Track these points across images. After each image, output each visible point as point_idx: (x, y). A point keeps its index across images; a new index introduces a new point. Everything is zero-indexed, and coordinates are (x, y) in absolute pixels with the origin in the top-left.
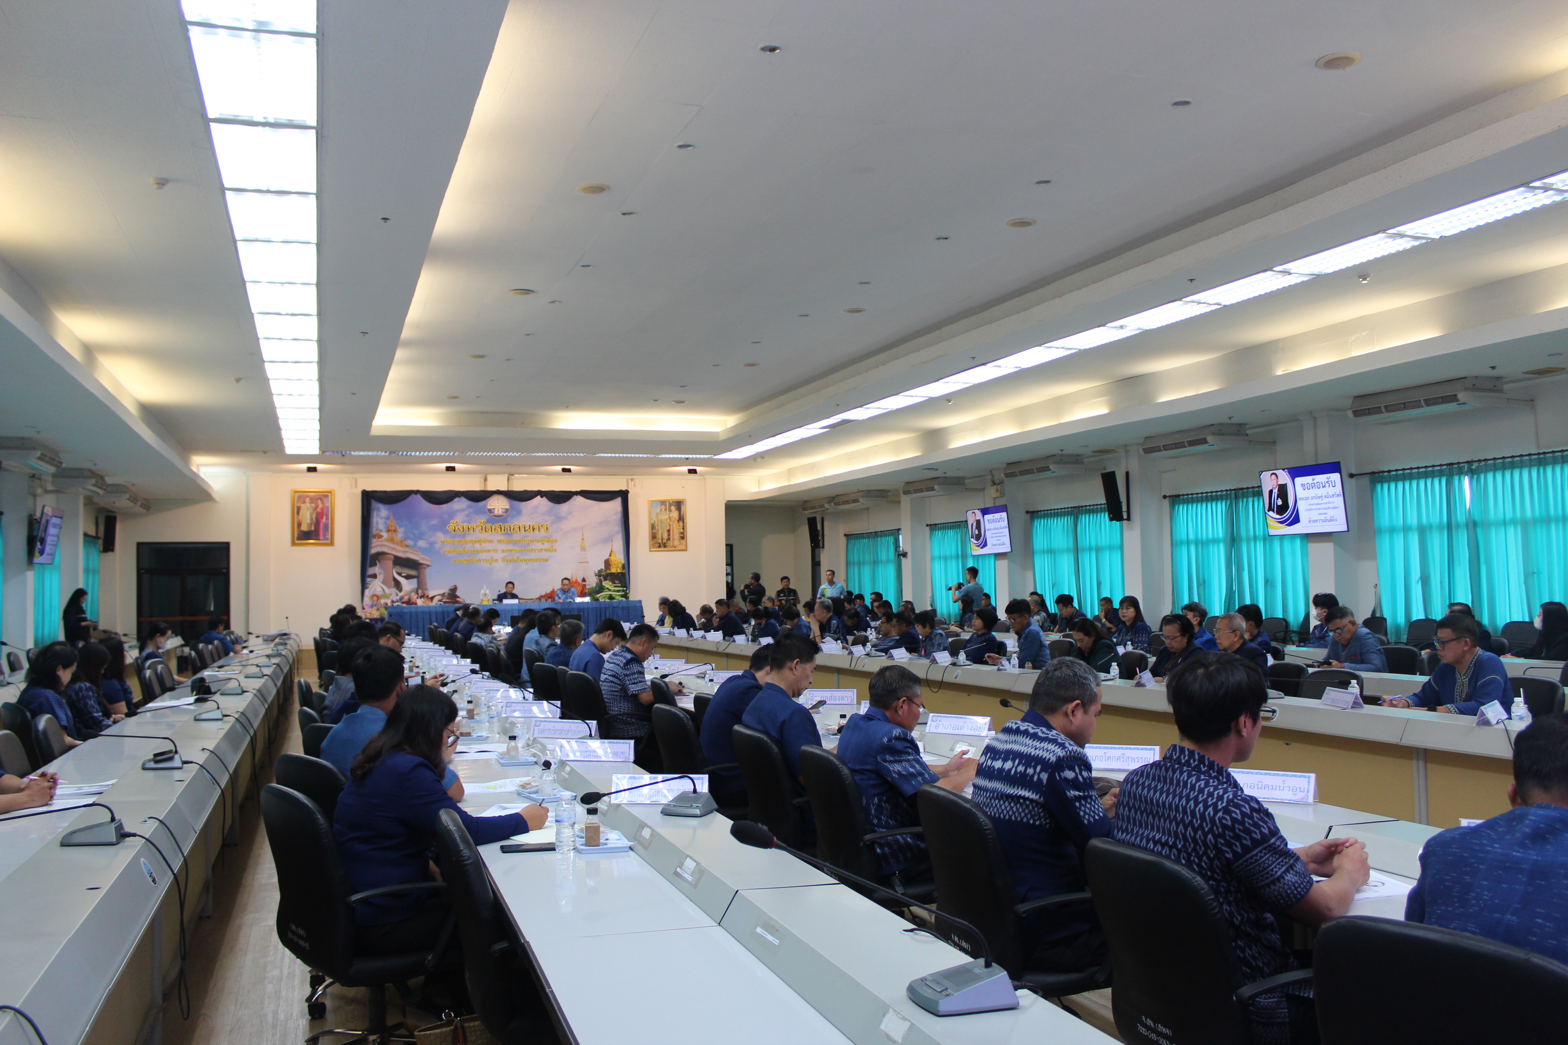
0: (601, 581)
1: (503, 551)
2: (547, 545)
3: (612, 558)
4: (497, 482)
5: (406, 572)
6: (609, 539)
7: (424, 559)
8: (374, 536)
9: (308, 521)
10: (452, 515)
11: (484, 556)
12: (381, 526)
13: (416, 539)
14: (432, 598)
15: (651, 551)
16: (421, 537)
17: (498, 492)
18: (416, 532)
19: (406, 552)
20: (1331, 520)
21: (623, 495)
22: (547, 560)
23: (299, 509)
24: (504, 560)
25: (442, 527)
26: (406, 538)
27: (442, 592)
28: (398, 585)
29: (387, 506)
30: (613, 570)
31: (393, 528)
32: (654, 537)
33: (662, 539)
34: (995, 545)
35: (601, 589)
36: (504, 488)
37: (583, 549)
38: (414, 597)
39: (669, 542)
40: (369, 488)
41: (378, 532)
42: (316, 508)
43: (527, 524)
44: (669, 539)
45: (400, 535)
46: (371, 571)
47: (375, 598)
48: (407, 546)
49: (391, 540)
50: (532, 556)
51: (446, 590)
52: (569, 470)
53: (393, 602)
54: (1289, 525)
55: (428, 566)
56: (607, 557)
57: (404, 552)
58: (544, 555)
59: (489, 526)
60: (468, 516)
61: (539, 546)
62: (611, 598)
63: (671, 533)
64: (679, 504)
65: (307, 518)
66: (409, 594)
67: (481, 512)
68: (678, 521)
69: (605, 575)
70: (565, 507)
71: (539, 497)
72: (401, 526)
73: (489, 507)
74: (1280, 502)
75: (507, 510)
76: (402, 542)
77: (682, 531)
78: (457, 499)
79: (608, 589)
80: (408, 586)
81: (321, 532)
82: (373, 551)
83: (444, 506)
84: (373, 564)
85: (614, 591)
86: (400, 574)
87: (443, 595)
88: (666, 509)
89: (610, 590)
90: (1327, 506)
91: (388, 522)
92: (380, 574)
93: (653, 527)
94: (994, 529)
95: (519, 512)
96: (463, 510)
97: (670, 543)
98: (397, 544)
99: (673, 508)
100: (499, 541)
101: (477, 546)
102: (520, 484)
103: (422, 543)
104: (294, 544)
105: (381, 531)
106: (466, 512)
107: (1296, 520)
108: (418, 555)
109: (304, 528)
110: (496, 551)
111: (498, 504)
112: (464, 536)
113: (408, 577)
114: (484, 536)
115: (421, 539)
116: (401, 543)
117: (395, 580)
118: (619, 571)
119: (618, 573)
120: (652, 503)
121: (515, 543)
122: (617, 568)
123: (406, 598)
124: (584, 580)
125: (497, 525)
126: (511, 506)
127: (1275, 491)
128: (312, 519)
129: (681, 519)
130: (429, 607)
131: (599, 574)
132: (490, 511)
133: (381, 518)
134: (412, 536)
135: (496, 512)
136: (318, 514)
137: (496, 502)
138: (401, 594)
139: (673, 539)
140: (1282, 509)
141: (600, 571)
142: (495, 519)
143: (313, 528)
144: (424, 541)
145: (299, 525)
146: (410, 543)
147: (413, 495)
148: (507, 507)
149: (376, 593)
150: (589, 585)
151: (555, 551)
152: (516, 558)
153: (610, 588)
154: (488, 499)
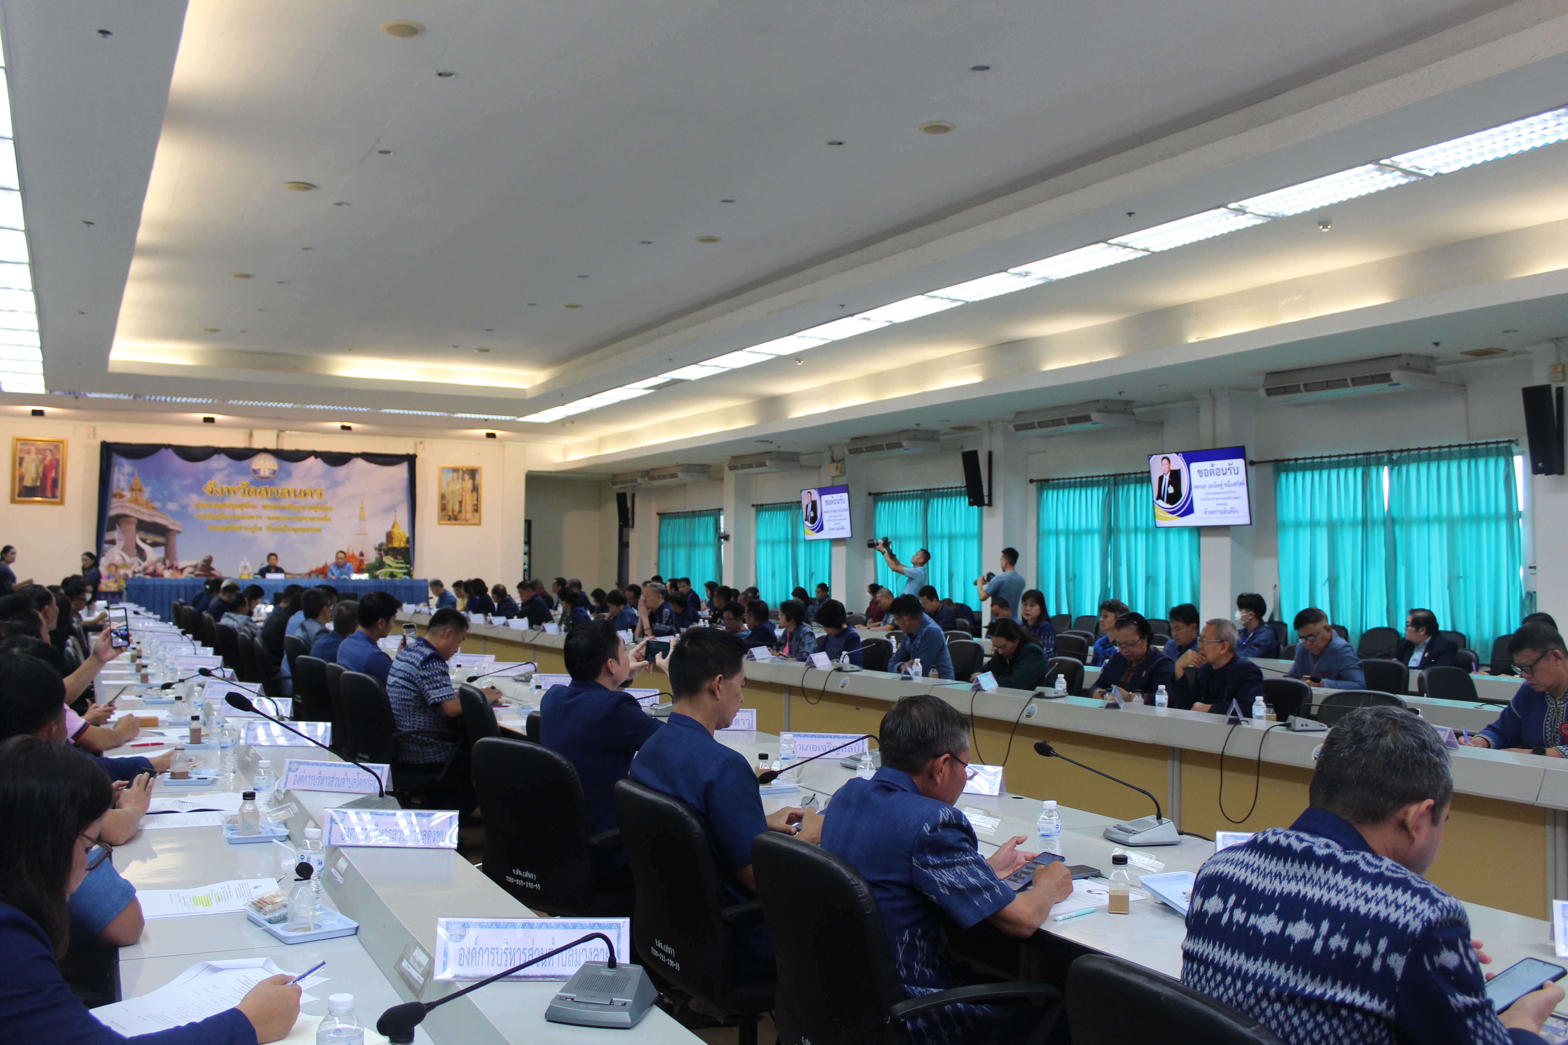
0: (381, 556)
1: (269, 518)
2: (320, 513)
3: (396, 531)
4: (264, 439)
5: (151, 538)
6: (391, 509)
7: (173, 524)
8: (115, 496)
9: (33, 475)
10: (209, 474)
11: (245, 523)
12: (123, 485)
13: (165, 501)
14: (182, 570)
15: (439, 524)
16: (171, 499)
17: (266, 451)
18: (166, 493)
19: (153, 515)
20: (1230, 512)
21: (411, 460)
22: (319, 530)
23: (21, 460)
24: (269, 528)
25: (197, 487)
26: (154, 499)
27: (194, 563)
28: (141, 554)
29: (131, 461)
30: (396, 544)
31: (138, 487)
32: (443, 508)
33: (453, 511)
34: (833, 529)
35: (381, 565)
36: (272, 446)
37: (362, 519)
38: (160, 568)
39: (460, 515)
40: (110, 439)
41: (119, 491)
42: (44, 459)
43: (298, 487)
44: (460, 511)
45: (146, 495)
46: (108, 536)
47: (113, 568)
48: (154, 508)
49: (136, 501)
50: (303, 524)
51: (199, 561)
52: (349, 428)
53: (134, 573)
54: (1181, 515)
55: (179, 532)
56: (389, 529)
57: (150, 515)
58: (317, 524)
59: (253, 488)
60: (229, 476)
61: (311, 513)
62: (392, 575)
63: (463, 505)
64: (473, 473)
65: (31, 472)
66: (154, 564)
67: (246, 472)
68: (472, 491)
69: (387, 549)
70: (342, 471)
71: (313, 458)
72: (147, 485)
73: (254, 467)
74: (1171, 490)
75: (274, 472)
76: (148, 503)
77: (475, 502)
78: (215, 457)
79: (389, 565)
80: (153, 554)
81: (49, 488)
82: (113, 512)
83: (200, 463)
84: (112, 528)
85: (397, 568)
86: (144, 541)
87: (195, 567)
88: (458, 478)
89: (391, 566)
90: (1227, 495)
91: (132, 480)
92: (120, 540)
93: (443, 497)
94: (832, 511)
95: (289, 475)
96: (223, 469)
97: (462, 516)
98: (142, 506)
99: (467, 477)
100: (264, 507)
101: (238, 511)
102: (292, 442)
103: (172, 506)
104: (13, 501)
105: (123, 489)
106: (227, 472)
107: (1190, 510)
108: (167, 519)
109: (28, 482)
110: (260, 517)
111: (265, 465)
112: (223, 499)
113: (154, 545)
114: (247, 499)
116: (147, 505)
117: (138, 547)
118: (403, 545)
119: (401, 548)
120: (444, 470)
121: (283, 509)
122: (400, 541)
123: (151, 569)
124: (362, 555)
125: (263, 488)
126: (280, 467)
127: (1167, 478)
128: (37, 472)
129: (475, 489)
130: (177, 580)
131: (379, 548)
132: (255, 472)
133: (124, 475)
134: (160, 497)
135: (262, 473)
136: (45, 467)
137: (262, 462)
138: (144, 564)
139: (466, 512)
140: (1173, 499)
141: (381, 545)
142: (260, 481)
143: (39, 484)
144: (175, 504)
145: (22, 479)
146: (158, 504)
147: (163, 451)
148: (276, 468)
149: (114, 562)
150: (367, 560)
151: (330, 520)
152: (283, 526)
153: (391, 564)
154: (253, 458)
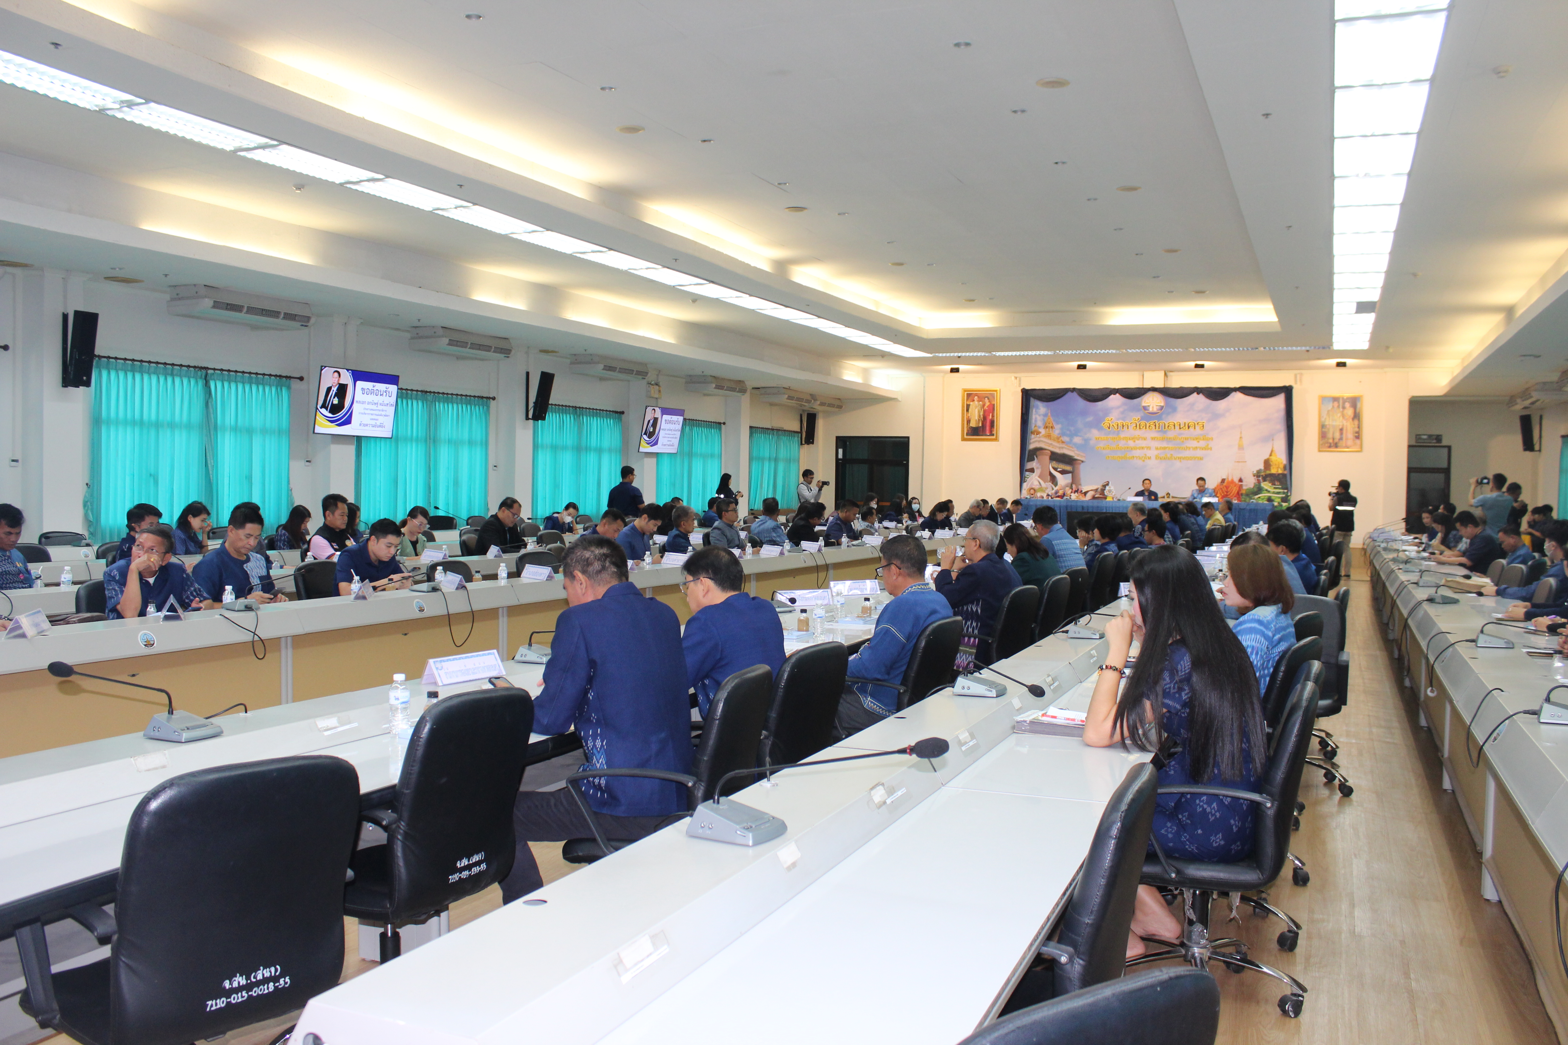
0: (1259, 482)
1: (1157, 449)
2: (1202, 443)
3: (1273, 458)
4: (1155, 379)
5: (1062, 467)
6: (1269, 438)
7: (1078, 455)
8: (1032, 433)
9: (977, 418)
10: (1107, 412)
11: (1137, 453)
12: (1040, 423)
13: (1071, 436)
14: (1085, 493)
15: (1320, 451)
16: (1076, 433)
17: (1154, 389)
18: (1072, 429)
19: (1062, 448)
21: (1287, 391)
22: (1201, 459)
23: (968, 406)
24: (1157, 457)
25: (1097, 423)
26: (1063, 434)
27: (1095, 487)
28: (1053, 479)
29: (1046, 403)
30: (1273, 471)
31: (1051, 425)
32: (1323, 435)
33: (1333, 439)
35: (1259, 490)
36: (1160, 384)
37: (1241, 448)
38: (1068, 491)
39: (1341, 442)
40: (1028, 387)
41: (1036, 428)
42: (984, 405)
43: (1182, 421)
44: (1341, 439)
45: (1057, 432)
46: (1029, 465)
47: (1032, 491)
48: (1063, 442)
49: (1049, 436)
50: (1187, 454)
51: (1099, 486)
53: (1048, 495)
55: (1082, 462)
56: (1266, 456)
57: (1060, 448)
58: (1199, 453)
59: (1143, 423)
60: (1122, 413)
61: (1194, 444)
62: (1270, 500)
63: (1344, 431)
64: (1354, 402)
65: (975, 415)
66: (1064, 488)
67: (1136, 409)
68: (1353, 419)
69: (1265, 475)
70: (1222, 404)
71: (1195, 394)
72: (1058, 423)
73: (1144, 404)
75: (1162, 408)
76: (1058, 438)
77: (1357, 430)
78: (1112, 396)
79: (1266, 490)
80: (1063, 480)
81: (988, 428)
82: (1032, 446)
83: (1100, 403)
84: (1031, 459)
85: (1274, 493)
86: (1055, 469)
87: (1096, 490)
88: (1338, 407)
89: (1269, 492)
91: (1046, 419)
92: (1037, 468)
93: (1322, 426)
95: (1174, 410)
96: (1118, 407)
97: (1343, 443)
98: (1054, 440)
99: (1347, 405)
100: (1153, 439)
101: (1131, 443)
102: (1177, 381)
103: (1077, 440)
104: (963, 439)
105: (1039, 427)
106: (1121, 409)
108: (1073, 451)
109: (973, 424)
110: (1149, 448)
111: (1153, 401)
112: (1118, 434)
113: (1063, 472)
114: (1138, 433)
115: (1077, 436)
116: (1058, 439)
117: (1051, 474)
118: (1280, 472)
119: (1279, 474)
120: (1323, 399)
121: (1169, 440)
122: (1278, 468)
123: (1061, 493)
124: (1241, 480)
125: (1152, 422)
126: (1166, 403)
128: (979, 416)
129: (1357, 416)
130: (1083, 501)
131: (1258, 475)
132: (1145, 408)
133: (1039, 415)
134: (1068, 432)
135: (1151, 410)
136: (985, 411)
137: (1151, 399)
138: (1055, 489)
139: (1347, 439)
141: (1259, 472)
142: (1150, 416)
143: (980, 425)
144: (1081, 438)
145: (969, 421)
146: (1066, 439)
147: (1069, 394)
148: (1162, 404)
149: (1033, 487)
150: (1246, 485)
151: (1211, 449)
152: (1169, 456)
153: (1269, 489)
154: (1143, 397)
